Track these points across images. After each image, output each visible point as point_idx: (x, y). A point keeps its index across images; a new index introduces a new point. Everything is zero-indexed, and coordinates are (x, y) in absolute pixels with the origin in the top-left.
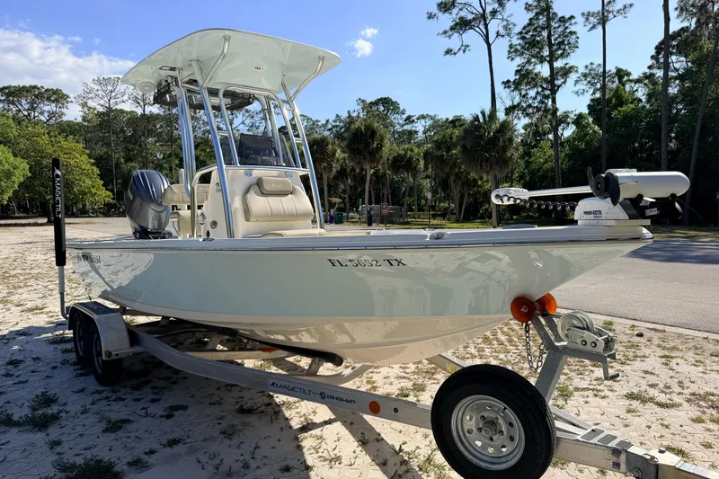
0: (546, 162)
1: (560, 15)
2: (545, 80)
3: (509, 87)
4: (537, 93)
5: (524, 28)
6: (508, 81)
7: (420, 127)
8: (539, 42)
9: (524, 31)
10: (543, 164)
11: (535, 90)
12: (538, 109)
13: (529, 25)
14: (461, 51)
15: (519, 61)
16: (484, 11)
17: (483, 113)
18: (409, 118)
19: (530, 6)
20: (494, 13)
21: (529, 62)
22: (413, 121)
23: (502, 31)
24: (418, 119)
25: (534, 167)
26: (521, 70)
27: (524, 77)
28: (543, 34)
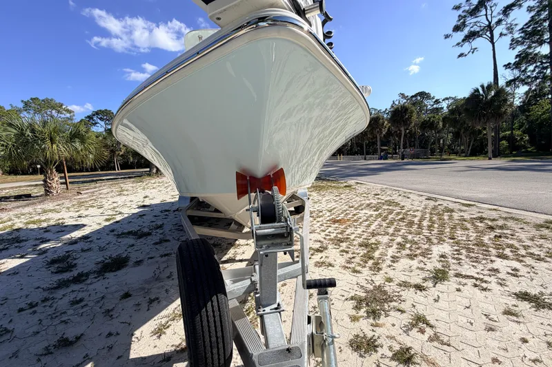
0: (544, 113)
2: (545, 57)
3: (510, 67)
4: (536, 67)
5: (526, 25)
6: (509, 64)
7: (444, 105)
8: (539, 31)
9: (525, 27)
10: (541, 115)
11: (534, 65)
12: (536, 78)
13: (530, 21)
14: (471, 53)
15: (520, 48)
16: (490, 23)
17: (483, 86)
18: (436, 101)
19: (532, 8)
20: (499, 22)
21: (530, 47)
22: (440, 102)
23: (505, 32)
24: (444, 100)
25: (532, 118)
26: (521, 54)
27: (524, 58)
28: (544, 24)
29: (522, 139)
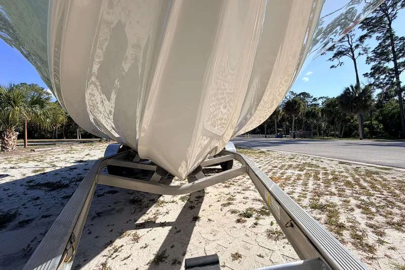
0: (394, 109)
1: (400, 37)
2: (391, 70)
3: (367, 76)
4: (386, 76)
5: (376, 48)
6: (367, 73)
7: (320, 102)
8: (386, 52)
9: (376, 50)
10: (392, 110)
11: (385, 75)
12: (387, 84)
13: (379, 46)
14: (339, 66)
15: (373, 64)
16: (351, 46)
17: (352, 87)
18: (314, 99)
19: (379, 37)
20: (357, 46)
21: (380, 63)
22: (317, 100)
23: (362, 52)
24: (319, 99)
25: (385, 112)
26: (375, 67)
27: (377, 70)
28: (389, 48)
29: (378, 127)
